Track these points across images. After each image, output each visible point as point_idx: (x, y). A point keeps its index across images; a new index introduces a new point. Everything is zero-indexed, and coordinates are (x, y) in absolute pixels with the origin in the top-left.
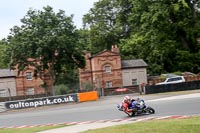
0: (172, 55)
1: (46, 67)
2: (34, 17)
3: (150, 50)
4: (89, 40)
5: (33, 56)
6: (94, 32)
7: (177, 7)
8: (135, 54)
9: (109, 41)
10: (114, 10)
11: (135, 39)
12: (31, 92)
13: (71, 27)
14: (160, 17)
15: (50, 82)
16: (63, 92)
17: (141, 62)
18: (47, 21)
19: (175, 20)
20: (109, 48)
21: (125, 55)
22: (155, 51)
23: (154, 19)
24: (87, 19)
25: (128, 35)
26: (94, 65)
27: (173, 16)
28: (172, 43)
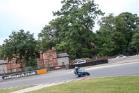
0: (80, 51)
1: (21, 58)
3: (70, 49)
4: (41, 45)
5: (15, 53)
6: (44, 41)
7: (81, 29)
9: (51, 45)
10: (53, 31)
11: (63, 44)
12: (15, 70)
13: (33, 39)
14: (74, 33)
15: (24, 65)
16: (30, 70)
17: (66, 54)
18: (21, 37)
20: (51, 48)
22: (72, 49)
23: (71, 34)
24: (40, 35)
25: (59, 42)
26: (44, 56)
27: (79, 33)
28: (80, 45)
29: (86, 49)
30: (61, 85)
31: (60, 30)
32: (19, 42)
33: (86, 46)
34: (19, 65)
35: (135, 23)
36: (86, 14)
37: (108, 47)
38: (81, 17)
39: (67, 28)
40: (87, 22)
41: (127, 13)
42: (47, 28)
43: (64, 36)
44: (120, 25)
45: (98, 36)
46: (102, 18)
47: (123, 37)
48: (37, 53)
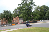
0: (27, 18)
1: (6, 20)
2: (5, 12)
4: (14, 15)
5: (4, 18)
7: (28, 10)
8: (21, 18)
9: (17, 16)
10: (18, 11)
11: (21, 15)
12: (4, 24)
13: (11, 13)
15: (7, 22)
16: (9, 24)
19: (28, 12)
21: (20, 18)
22: (25, 17)
23: (24, 12)
24: (13, 12)
26: (15, 19)
28: (27, 16)
29: (29, 17)
30: (20, 29)
31: (20, 11)
32: (6, 14)
33: (29, 16)
34: (5, 22)
35: (47, 9)
36: (30, 5)
37: (37, 17)
38: (28, 6)
39: (23, 10)
40: (30, 8)
41: (44, 6)
42: (16, 10)
43: (22, 13)
44: (41, 10)
45: (34, 13)
46: (36, 7)
47: (42, 14)
48: (12, 18)
